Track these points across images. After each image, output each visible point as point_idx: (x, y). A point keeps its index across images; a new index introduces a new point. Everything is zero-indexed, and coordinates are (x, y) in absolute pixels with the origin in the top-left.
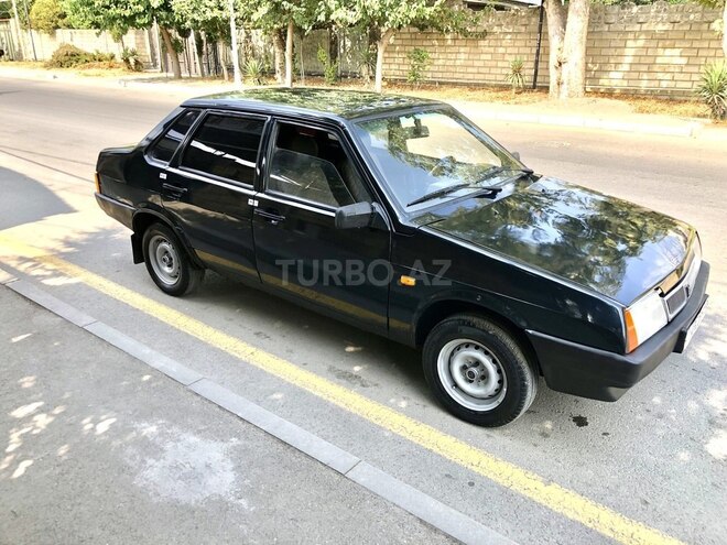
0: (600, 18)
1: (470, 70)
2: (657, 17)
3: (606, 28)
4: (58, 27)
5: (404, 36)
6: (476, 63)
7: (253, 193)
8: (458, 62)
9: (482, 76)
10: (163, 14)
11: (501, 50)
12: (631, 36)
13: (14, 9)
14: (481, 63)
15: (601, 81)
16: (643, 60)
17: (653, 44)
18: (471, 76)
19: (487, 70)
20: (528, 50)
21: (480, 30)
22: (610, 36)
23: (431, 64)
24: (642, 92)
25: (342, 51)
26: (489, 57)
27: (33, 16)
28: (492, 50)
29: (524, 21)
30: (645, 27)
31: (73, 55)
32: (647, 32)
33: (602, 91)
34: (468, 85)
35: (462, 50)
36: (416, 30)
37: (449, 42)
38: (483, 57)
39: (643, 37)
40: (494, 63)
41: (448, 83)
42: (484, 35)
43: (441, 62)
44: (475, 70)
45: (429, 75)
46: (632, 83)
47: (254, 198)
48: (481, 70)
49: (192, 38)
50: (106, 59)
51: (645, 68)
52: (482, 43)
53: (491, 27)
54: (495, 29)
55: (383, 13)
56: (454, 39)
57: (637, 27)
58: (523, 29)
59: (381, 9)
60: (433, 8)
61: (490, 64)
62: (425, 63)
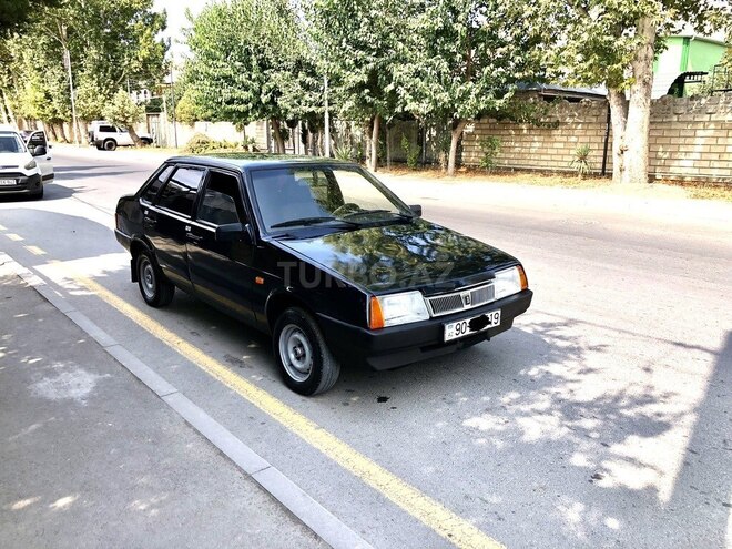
0: (668, 109)
1: (543, 157)
2: (726, 108)
3: (675, 118)
4: (197, 120)
5: (484, 127)
6: (550, 151)
7: (188, 222)
8: (533, 150)
9: (554, 164)
10: (271, 107)
11: (573, 139)
12: (701, 126)
13: (164, 105)
14: (554, 151)
15: (671, 170)
16: (714, 149)
17: (724, 133)
18: (544, 163)
19: (560, 158)
20: (599, 139)
21: (553, 120)
22: (680, 126)
23: (501, 151)
24: (714, 180)
25: (428, 139)
26: (562, 145)
27: (178, 111)
28: (564, 139)
29: (595, 112)
30: (714, 117)
31: (203, 143)
32: (716, 122)
33: (672, 178)
34: (541, 171)
35: (536, 139)
36: (495, 120)
37: (525, 131)
38: (556, 145)
39: (712, 126)
40: (566, 151)
41: (523, 170)
42: (556, 125)
43: (517, 150)
44: (549, 158)
45: (506, 162)
46: (703, 171)
47: (189, 225)
48: (554, 158)
49: (298, 129)
50: (231, 146)
51: (716, 157)
52: (555, 132)
53: (563, 117)
54: (567, 120)
55: (453, 105)
56: (529, 129)
57: (706, 118)
58: (594, 119)
59: (450, 102)
60: (502, 101)
61: (562, 152)
62: (496, 150)
